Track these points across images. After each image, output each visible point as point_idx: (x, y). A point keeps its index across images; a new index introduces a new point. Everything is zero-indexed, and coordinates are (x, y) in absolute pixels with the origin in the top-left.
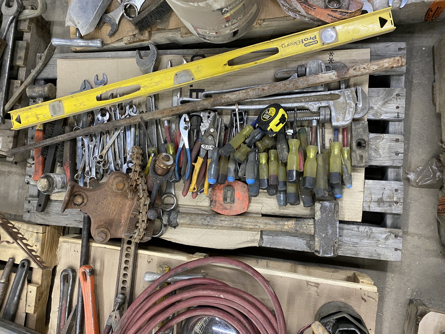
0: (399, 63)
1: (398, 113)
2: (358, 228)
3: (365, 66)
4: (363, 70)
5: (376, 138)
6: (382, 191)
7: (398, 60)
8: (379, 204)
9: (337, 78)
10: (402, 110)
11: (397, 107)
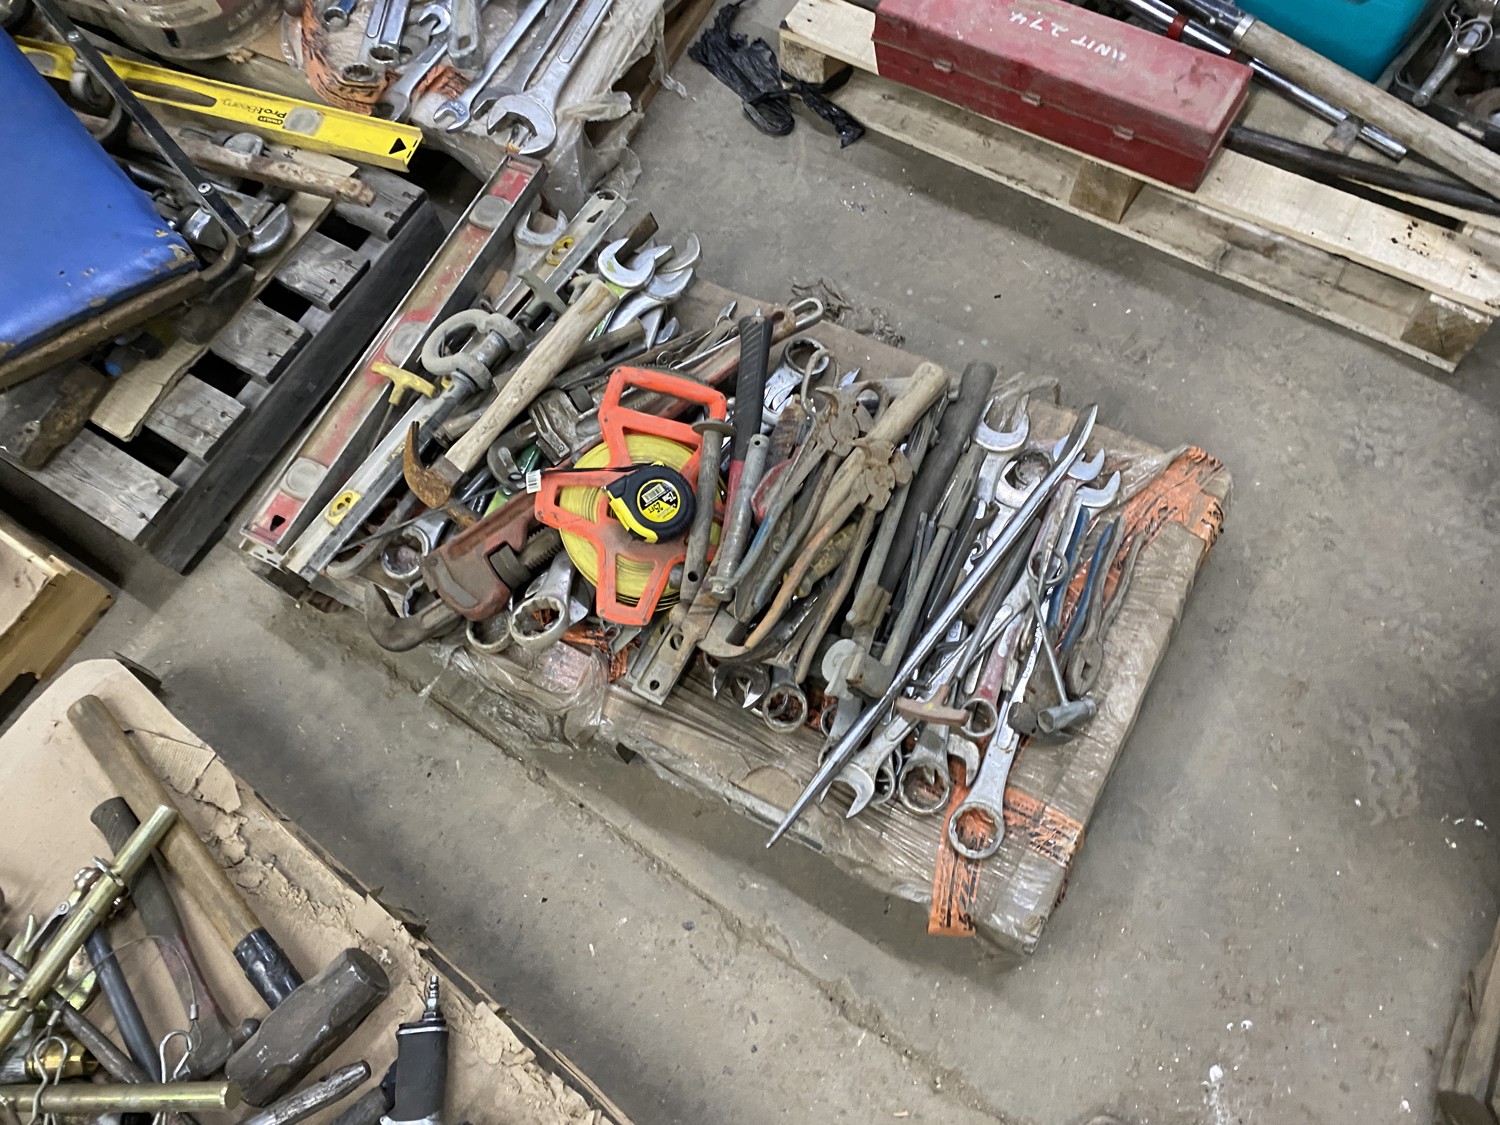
0: (352, 190)
1: (326, 291)
2: (113, 451)
3: (299, 169)
4: (291, 173)
5: (260, 314)
6: (201, 405)
7: (355, 186)
8: (178, 424)
9: (246, 168)
10: (336, 290)
11: (333, 281)
